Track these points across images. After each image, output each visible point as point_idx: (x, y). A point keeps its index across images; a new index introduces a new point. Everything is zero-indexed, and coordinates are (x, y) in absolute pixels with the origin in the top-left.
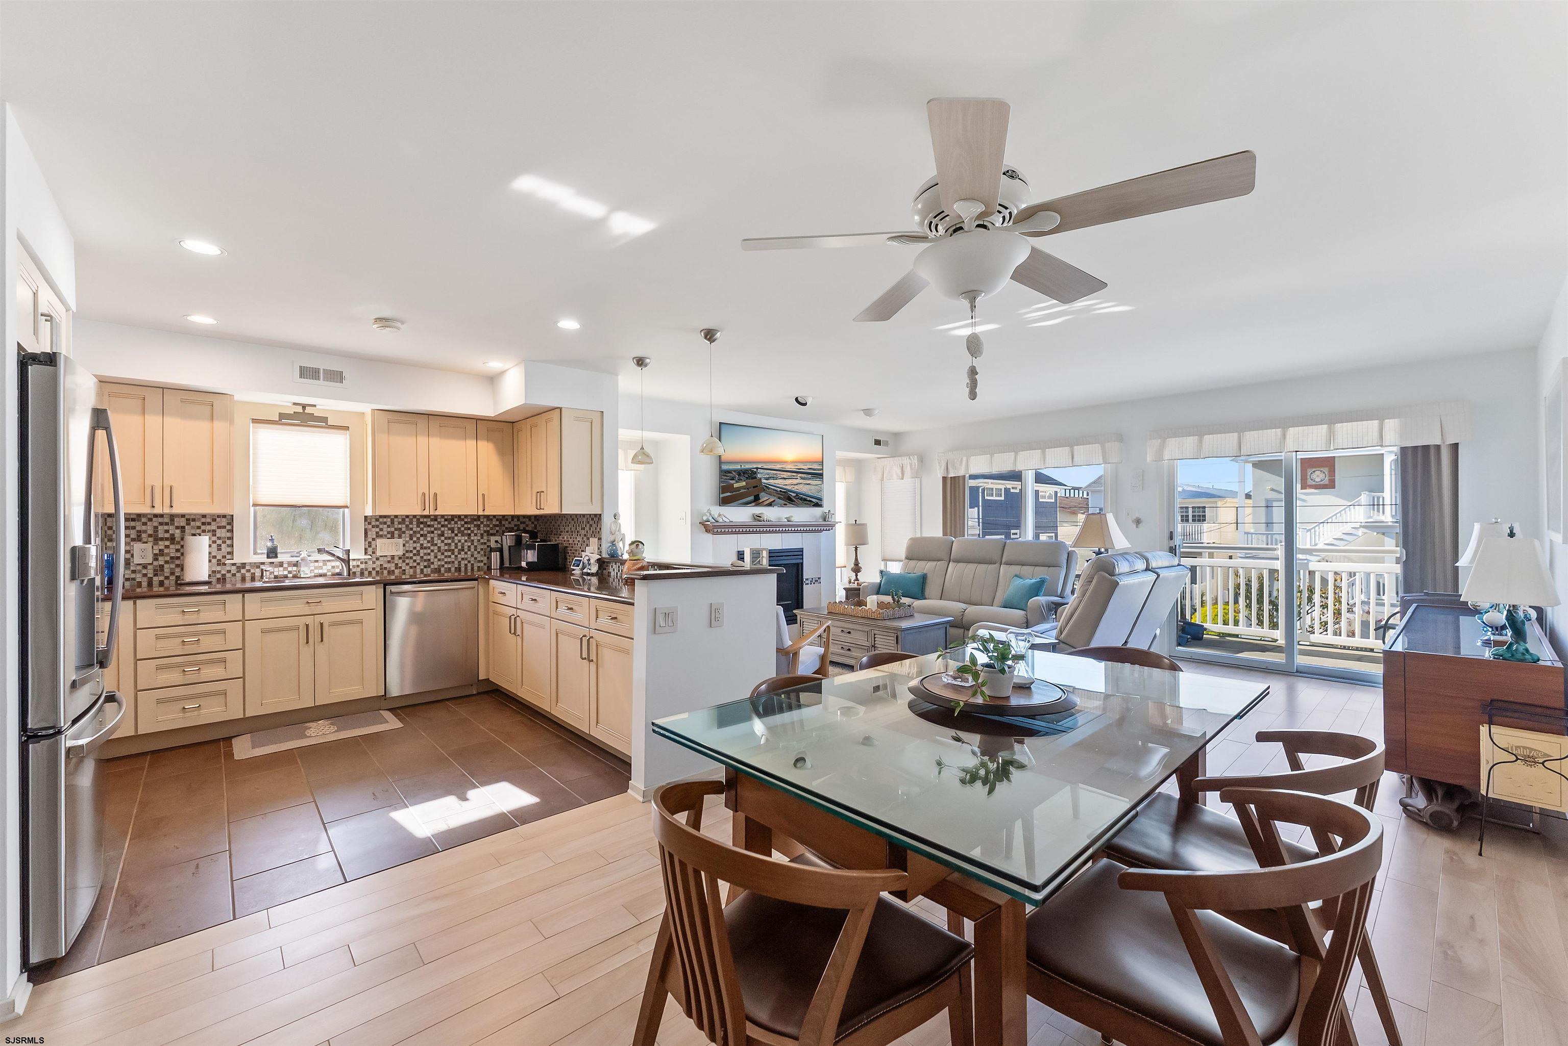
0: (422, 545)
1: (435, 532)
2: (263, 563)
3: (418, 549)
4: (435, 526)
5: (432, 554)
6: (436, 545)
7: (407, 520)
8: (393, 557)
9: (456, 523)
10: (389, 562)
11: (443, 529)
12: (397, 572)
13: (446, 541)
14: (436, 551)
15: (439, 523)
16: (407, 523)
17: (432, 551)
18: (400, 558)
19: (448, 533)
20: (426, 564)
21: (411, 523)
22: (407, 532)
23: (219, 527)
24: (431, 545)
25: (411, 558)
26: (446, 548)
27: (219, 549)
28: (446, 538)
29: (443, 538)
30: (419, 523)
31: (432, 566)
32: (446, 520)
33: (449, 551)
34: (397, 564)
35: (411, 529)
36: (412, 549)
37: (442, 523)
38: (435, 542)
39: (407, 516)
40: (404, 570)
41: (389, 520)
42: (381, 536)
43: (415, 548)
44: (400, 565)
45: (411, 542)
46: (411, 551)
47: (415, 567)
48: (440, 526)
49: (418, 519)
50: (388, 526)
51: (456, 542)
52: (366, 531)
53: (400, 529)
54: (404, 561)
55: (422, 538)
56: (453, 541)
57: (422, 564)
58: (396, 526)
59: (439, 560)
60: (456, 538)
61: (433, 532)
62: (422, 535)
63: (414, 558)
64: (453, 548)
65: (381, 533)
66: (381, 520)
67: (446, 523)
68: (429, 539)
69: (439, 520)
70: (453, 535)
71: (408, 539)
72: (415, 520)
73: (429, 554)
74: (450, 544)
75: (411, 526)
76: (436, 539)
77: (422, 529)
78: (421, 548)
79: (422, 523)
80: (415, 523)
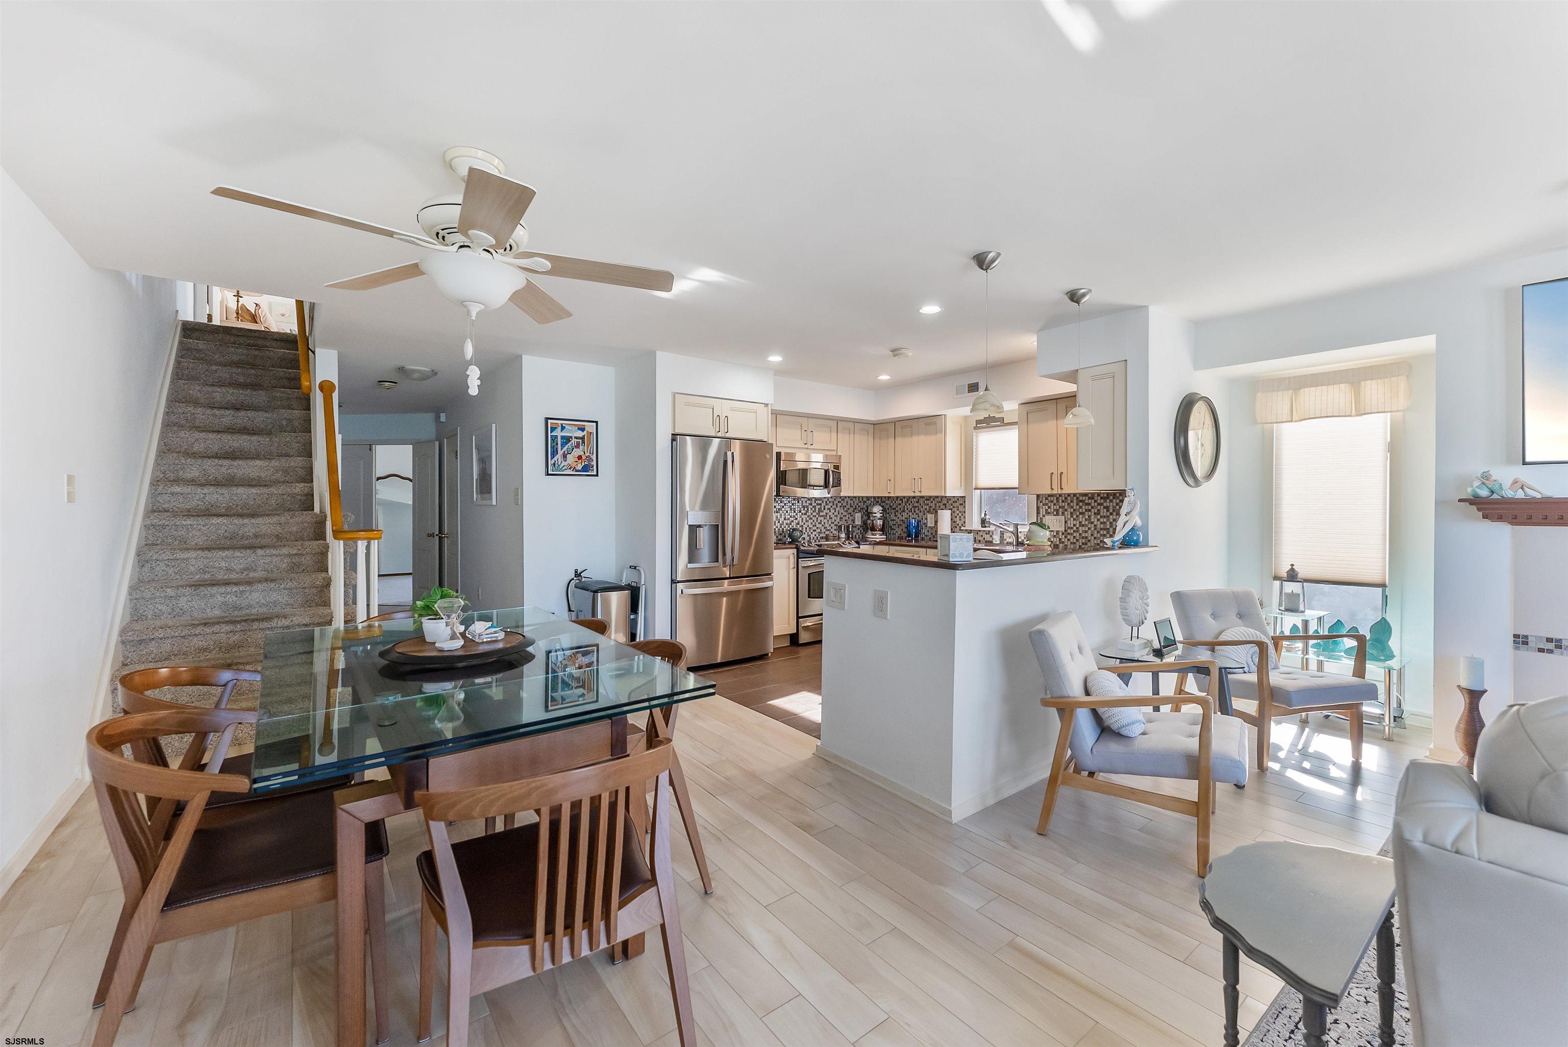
0: (1080, 522)
1: (1093, 510)
2: (980, 531)
3: (1078, 526)
4: (1093, 504)
5: (1090, 532)
6: (1092, 523)
7: (1069, 498)
8: (1058, 532)
9: (1111, 501)
10: (1054, 536)
11: (1099, 507)
12: (1061, 545)
13: (1102, 520)
14: (1093, 529)
15: (1095, 501)
16: (1069, 501)
17: (1089, 529)
18: (1063, 534)
19: (1104, 512)
20: (1084, 541)
21: (1072, 501)
22: (1069, 510)
23: (960, 504)
24: (1089, 523)
25: (1072, 534)
26: (1102, 526)
27: (960, 520)
28: (1101, 517)
29: (1099, 517)
30: (1079, 501)
31: (1089, 544)
32: (1102, 498)
33: (1104, 529)
34: (1060, 539)
35: (1072, 507)
36: (1072, 526)
37: (1099, 501)
38: (1092, 520)
39: (1069, 495)
40: (1066, 545)
41: (1055, 498)
42: (1049, 513)
43: (1074, 525)
44: (1063, 540)
45: (1072, 519)
46: (1072, 528)
47: (1074, 543)
48: (1096, 504)
49: (1077, 498)
50: (1054, 505)
51: (1111, 521)
52: (1038, 508)
53: (1063, 507)
54: (1065, 537)
55: (1081, 516)
56: (1108, 520)
57: (1080, 541)
58: (1060, 505)
59: (1095, 538)
60: (1111, 517)
61: (1090, 511)
62: (1080, 513)
63: (1075, 534)
64: (1108, 527)
65: (1049, 510)
66: (1049, 498)
67: (1102, 501)
68: (1087, 517)
69: (1096, 498)
70: (1108, 514)
71: (1069, 516)
72: (1075, 498)
73: (1086, 532)
74: (1105, 523)
75: (1072, 504)
76: (1092, 517)
77: (1080, 507)
78: (1080, 525)
79: (1081, 501)
80: (1075, 501)
